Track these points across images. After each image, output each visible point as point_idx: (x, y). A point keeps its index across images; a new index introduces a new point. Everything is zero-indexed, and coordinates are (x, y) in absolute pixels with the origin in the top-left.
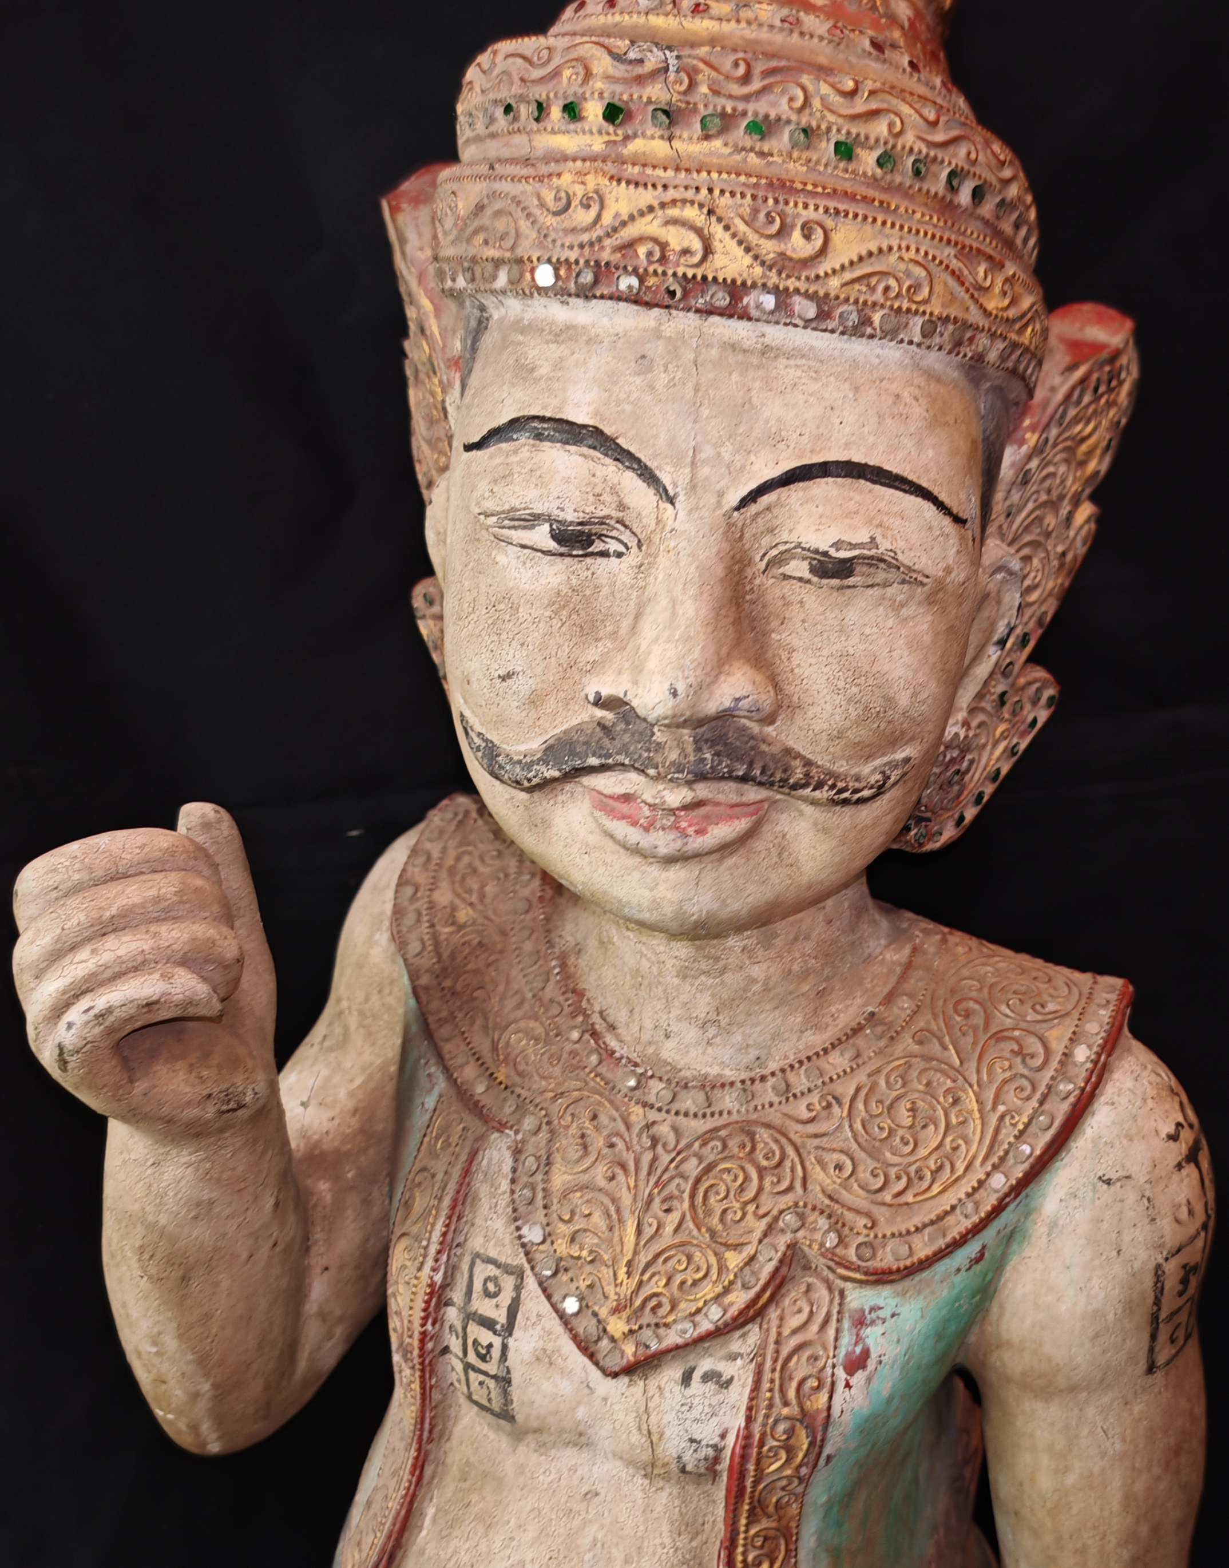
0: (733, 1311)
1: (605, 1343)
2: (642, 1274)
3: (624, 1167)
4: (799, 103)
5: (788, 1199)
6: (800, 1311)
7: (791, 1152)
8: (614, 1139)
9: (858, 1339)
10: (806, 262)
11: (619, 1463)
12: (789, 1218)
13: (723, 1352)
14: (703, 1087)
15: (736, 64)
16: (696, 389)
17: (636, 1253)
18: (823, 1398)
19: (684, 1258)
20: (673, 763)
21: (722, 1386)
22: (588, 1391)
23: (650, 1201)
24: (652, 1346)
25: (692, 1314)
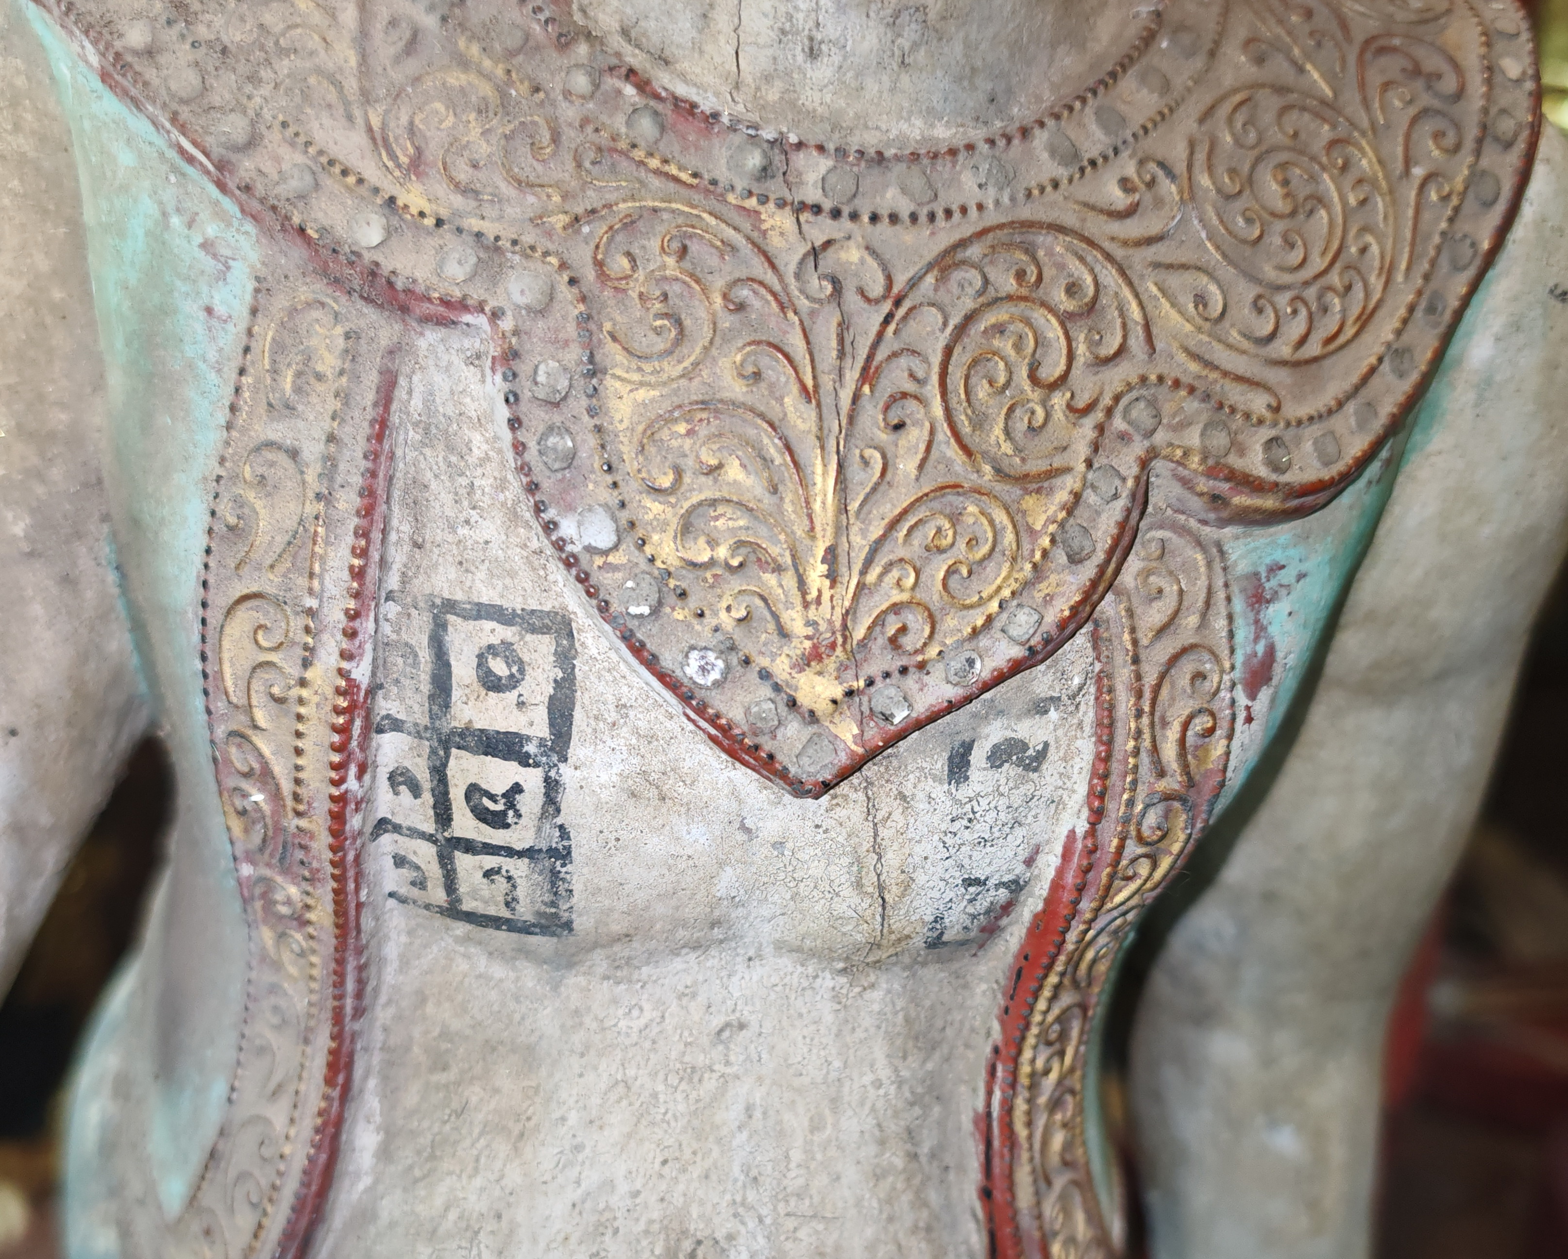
0: (1057, 609)
1: (792, 729)
2: (864, 572)
3: (779, 349)
5: (1126, 370)
6: (1160, 594)
13: (1020, 703)
14: (915, 157)
19: (946, 523)
21: (1027, 768)
22: (741, 837)
23: (853, 415)
24: (896, 715)
25: (976, 634)
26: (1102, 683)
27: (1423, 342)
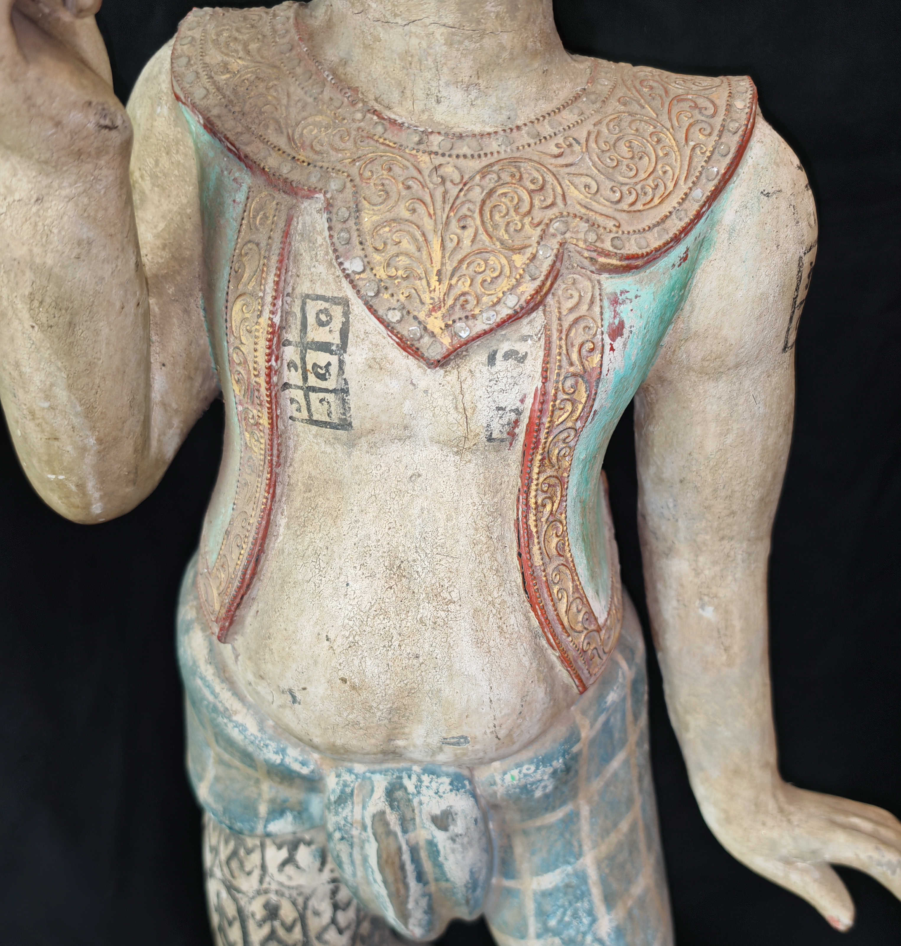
0: (524, 297)
1: (426, 339)
2: (451, 279)
3: (422, 201)
5: (555, 211)
6: (572, 296)
7: (550, 178)
8: (410, 183)
9: (616, 314)
11: (435, 448)
12: (557, 225)
13: (516, 336)
14: (474, 136)
17: (443, 264)
18: (596, 358)
19: (482, 263)
21: (519, 361)
22: (411, 387)
23: (447, 223)
24: (464, 335)
25: (494, 305)
26: (546, 327)
27: (693, 208)
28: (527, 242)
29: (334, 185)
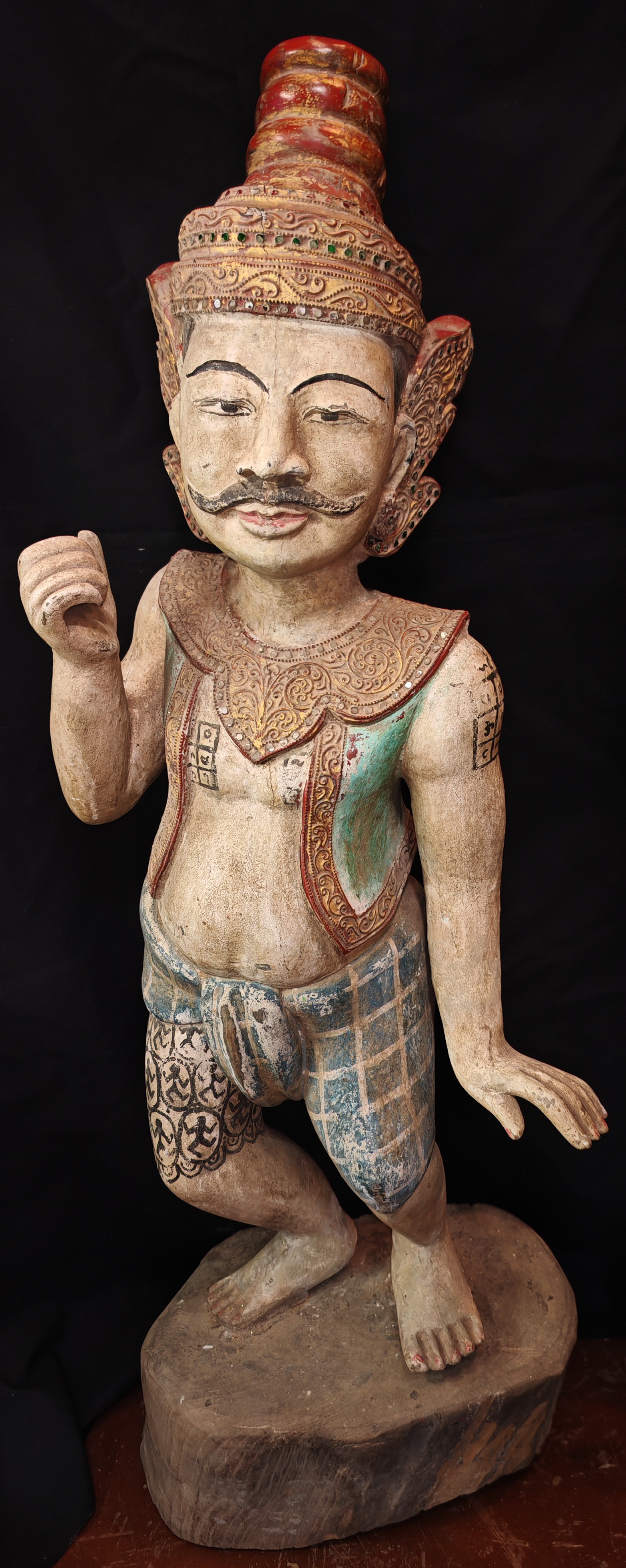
0: (303, 734)
1: (253, 750)
2: (267, 722)
3: (259, 683)
4: (313, 231)
5: (324, 691)
6: (329, 735)
7: (325, 674)
8: (255, 672)
9: (353, 746)
10: (317, 294)
11: (260, 804)
12: (325, 699)
13: (299, 753)
14: (289, 650)
15: (289, 216)
16: (276, 347)
17: (264, 714)
18: (339, 768)
19: (283, 715)
20: (270, 496)
21: (298, 766)
22: (247, 772)
23: (269, 694)
24: (272, 750)
25: (287, 737)
26: (314, 750)
27: (404, 693)
28: (307, 707)
29: (220, 669)
